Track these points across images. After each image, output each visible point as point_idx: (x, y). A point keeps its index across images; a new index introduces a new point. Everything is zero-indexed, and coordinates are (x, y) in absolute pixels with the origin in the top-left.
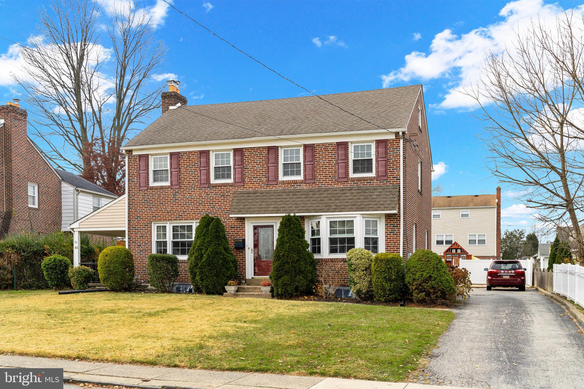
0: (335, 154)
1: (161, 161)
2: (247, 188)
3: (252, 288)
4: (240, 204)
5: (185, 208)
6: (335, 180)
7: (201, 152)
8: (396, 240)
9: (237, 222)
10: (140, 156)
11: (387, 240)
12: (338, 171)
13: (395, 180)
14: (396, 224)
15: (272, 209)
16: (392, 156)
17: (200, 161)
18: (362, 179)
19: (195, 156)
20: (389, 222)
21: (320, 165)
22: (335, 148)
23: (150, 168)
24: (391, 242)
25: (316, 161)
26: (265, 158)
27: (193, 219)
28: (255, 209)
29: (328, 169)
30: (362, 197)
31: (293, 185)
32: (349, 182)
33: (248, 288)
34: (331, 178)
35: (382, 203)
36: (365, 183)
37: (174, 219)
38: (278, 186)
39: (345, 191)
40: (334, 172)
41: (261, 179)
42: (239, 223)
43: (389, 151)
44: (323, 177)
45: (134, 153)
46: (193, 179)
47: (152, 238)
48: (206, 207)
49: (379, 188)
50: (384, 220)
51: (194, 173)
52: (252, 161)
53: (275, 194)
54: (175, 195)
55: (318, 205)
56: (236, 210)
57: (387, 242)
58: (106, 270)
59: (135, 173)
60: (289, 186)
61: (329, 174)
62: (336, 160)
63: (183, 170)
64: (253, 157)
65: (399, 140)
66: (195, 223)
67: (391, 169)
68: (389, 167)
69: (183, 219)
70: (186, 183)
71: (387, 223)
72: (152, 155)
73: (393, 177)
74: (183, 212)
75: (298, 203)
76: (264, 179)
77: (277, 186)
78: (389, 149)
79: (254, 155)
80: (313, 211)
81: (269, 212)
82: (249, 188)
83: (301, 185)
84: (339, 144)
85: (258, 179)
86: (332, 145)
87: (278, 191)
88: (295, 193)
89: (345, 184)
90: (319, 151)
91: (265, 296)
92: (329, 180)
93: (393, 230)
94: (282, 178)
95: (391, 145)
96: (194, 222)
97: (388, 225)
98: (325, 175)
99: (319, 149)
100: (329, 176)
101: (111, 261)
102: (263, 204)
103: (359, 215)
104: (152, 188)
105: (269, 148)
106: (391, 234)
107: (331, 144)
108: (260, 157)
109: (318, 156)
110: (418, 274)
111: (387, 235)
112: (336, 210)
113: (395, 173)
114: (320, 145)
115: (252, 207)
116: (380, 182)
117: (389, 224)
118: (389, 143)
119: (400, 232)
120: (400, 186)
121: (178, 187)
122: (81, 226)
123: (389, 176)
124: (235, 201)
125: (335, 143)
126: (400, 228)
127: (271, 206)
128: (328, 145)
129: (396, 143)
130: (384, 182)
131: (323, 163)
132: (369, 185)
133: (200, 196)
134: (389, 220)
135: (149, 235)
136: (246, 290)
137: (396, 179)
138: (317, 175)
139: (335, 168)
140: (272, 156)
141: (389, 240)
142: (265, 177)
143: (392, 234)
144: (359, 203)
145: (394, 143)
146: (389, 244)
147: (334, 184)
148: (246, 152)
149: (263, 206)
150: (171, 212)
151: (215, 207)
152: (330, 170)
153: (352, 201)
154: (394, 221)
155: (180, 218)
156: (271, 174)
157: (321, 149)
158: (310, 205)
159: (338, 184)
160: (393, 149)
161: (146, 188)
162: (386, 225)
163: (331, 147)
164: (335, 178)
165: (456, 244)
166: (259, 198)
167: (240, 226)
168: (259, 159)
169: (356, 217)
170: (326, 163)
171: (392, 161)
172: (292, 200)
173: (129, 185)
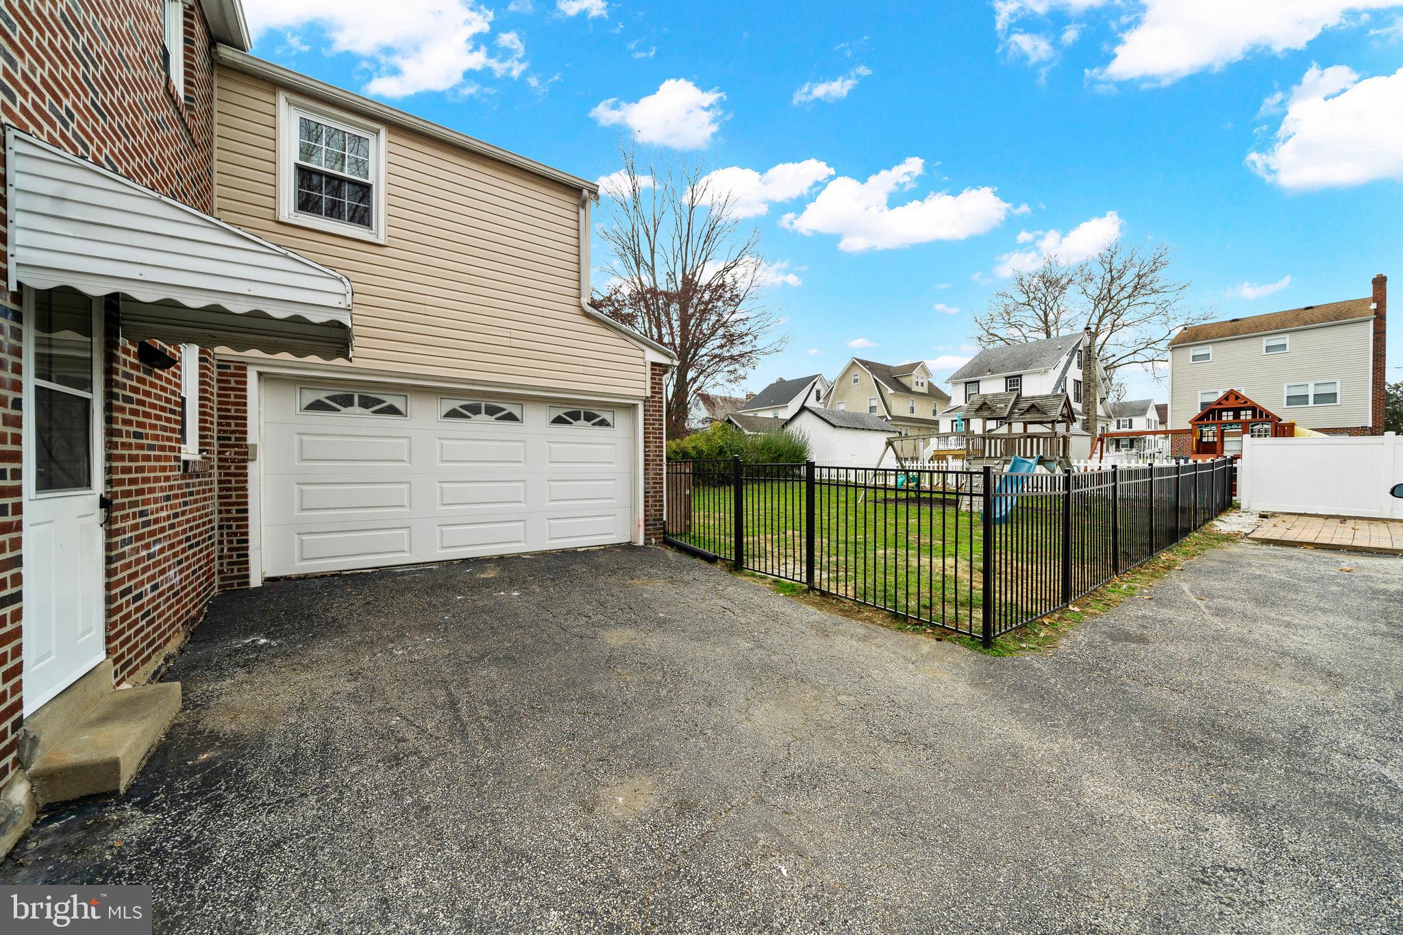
165: (1232, 398)
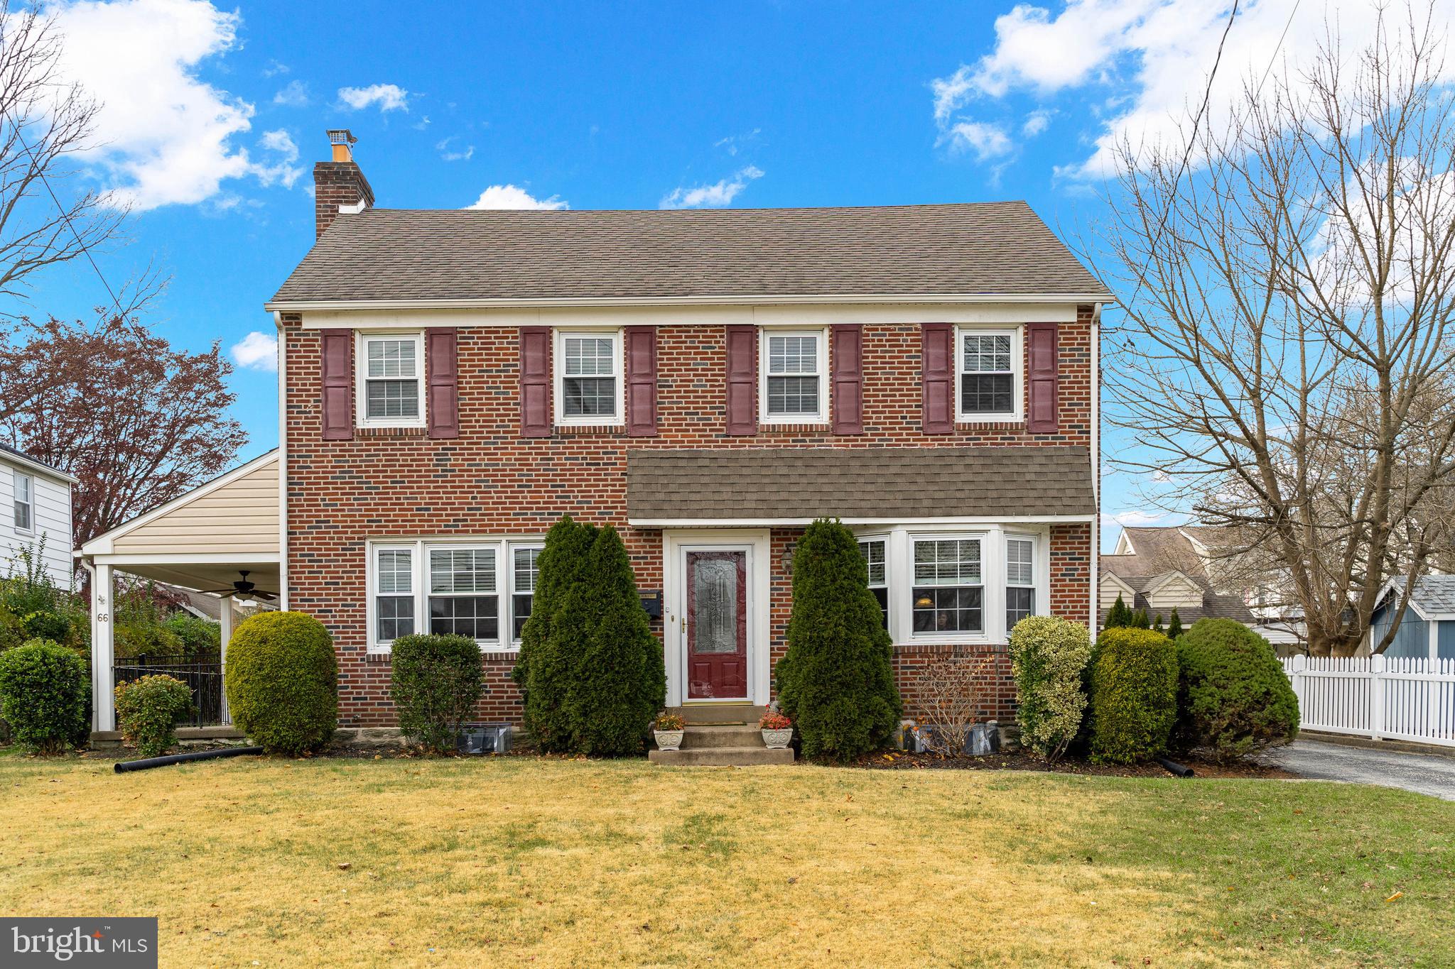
0: (919, 357)
1: (392, 352)
2: (666, 442)
3: (725, 734)
4: (654, 488)
5: (474, 498)
6: (917, 429)
7: (528, 332)
8: (1078, 596)
9: (636, 541)
10: (327, 334)
11: (1056, 596)
12: (928, 403)
13: (1077, 435)
14: (1079, 554)
15: (753, 505)
16: (1067, 369)
17: (525, 358)
18: (991, 429)
19: (509, 343)
20: (1059, 546)
21: (877, 385)
22: (918, 340)
23: (357, 371)
24: (1065, 602)
25: (866, 374)
26: (718, 359)
27: (502, 531)
28: (703, 505)
29: (898, 398)
30: (996, 478)
31: (800, 438)
32: (956, 436)
33: (713, 736)
34: (907, 423)
35: (1054, 493)
36: (997, 439)
37: (440, 532)
38: (757, 441)
39: (948, 461)
40: (916, 406)
41: (710, 419)
42: (642, 543)
43: (1062, 355)
44: (885, 418)
45: (307, 324)
46: (502, 412)
47: (368, 586)
48: (544, 497)
49: (1035, 453)
50: (1048, 541)
51: (504, 393)
52: (682, 364)
53: (753, 463)
54: (442, 458)
55: (882, 495)
56: (647, 506)
57: (1055, 602)
58: (264, 689)
59: (311, 385)
60: (788, 441)
61: (902, 412)
62: (920, 373)
63: (467, 383)
64: (685, 353)
65: (1088, 328)
66: (504, 542)
67: (1064, 405)
68: (1061, 399)
69: (467, 531)
70: (477, 421)
71: (1056, 549)
72: (365, 332)
73: (1070, 427)
74: (469, 509)
75: (826, 488)
76: (718, 419)
77: (755, 439)
78: (1061, 350)
79: (686, 348)
80: (871, 512)
81: (745, 512)
82: (671, 442)
83: (823, 441)
84: (929, 328)
85: (699, 419)
86: (911, 329)
87: (761, 455)
88: (810, 460)
89: (944, 440)
90: (873, 346)
91: (776, 760)
92: (900, 429)
93: (1071, 570)
94: (766, 418)
95: (1064, 339)
96: (504, 539)
97: (1057, 554)
98: (890, 412)
99: (873, 340)
100: (903, 418)
101: (282, 660)
102: (723, 489)
103: (997, 527)
104: (367, 435)
105: (733, 330)
106: (1065, 580)
107: (907, 328)
108: (707, 353)
109: (870, 360)
110: (1235, 689)
111: (1056, 580)
112: (934, 511)
113: (1076, 416)
114: (877, 330)
115: (693, 497)
116: (1036, 438)
117: (1059, 552)
118: (1061, 333)
119: (1089, 575)
120: (1089, 449)
121: (453, 433)
122: (119, 549)
123: (1061, 421)
124: (636, 479)
125: (919, 326)
126: (1089, 564)
127: (749, 496)
128: (900, 329)
129: (1078, 333)
130: (1047, 438)
131: (886, 379)
132: (1009, 444)
133: (523, 461)
134: (1059, 541)
135: (357, 578)
136: (706, 741)
137: (1079, 432)
138: (868, 412)
139: (917, 395)
140: (739, 354)
141: (1061, 596)
142: (720, 413)
143: (1067, 578)
144: (995, 494)
145: (1072, 333)
146: (1059, 607)
147: (914, 440)
148: (663, 337)
149: (725, 497)
150: (428, 509)
151: (569, 497)
152: (903, 401)
153: (972, 487)
154: (1074, 543)
155: (458, 527)
156: (738, 405)
157: (879, 340)
158: (859, 496)
159: (927, 440)
160: (1070, 350)
161: (347, 435)
162: (1051, 554)
163: (907, 335)
164: (919, 423)
166: (706, 471)
167: (645, 552)
168: (701, 359)
169: (986, 531)
170: (894, 379)
171: (1069, 382)
172: (804, 480)
173: (288, 423)
